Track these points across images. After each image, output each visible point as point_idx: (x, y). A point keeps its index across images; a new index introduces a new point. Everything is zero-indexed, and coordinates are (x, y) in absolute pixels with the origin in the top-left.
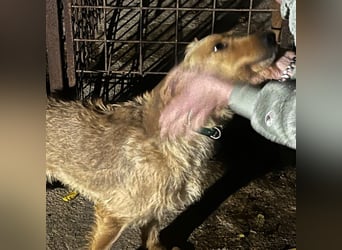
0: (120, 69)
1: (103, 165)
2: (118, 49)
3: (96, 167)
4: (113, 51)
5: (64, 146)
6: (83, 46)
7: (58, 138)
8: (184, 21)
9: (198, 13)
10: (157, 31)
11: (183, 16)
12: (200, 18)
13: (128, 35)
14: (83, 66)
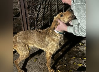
0: (39, 23)
1: (43, 43)
2: (39, 19)
3: (42, 44)
4: (38, 20)
5: (35, 40)
6: (31, 19)
7: (33, 38)
8: (52, 13)
9: (55, 12)
10: (47, 16)
11: (52, 12)
12: (55, 13)
13: (41, 16)
14: (32, 23)
